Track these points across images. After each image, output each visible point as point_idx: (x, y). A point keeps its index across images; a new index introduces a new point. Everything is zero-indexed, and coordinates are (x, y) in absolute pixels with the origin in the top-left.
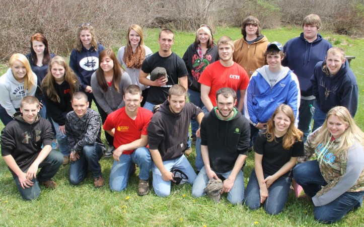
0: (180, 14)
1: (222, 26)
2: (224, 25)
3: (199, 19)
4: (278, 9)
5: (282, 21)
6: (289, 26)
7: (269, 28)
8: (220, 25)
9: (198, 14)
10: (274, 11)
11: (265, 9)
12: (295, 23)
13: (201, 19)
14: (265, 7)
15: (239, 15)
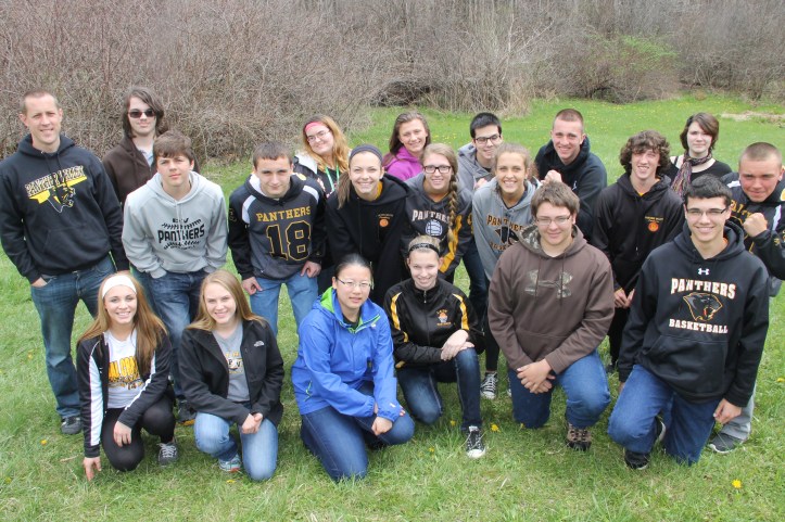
0: (446, 73)
1: (545, 97)
2: (550, 95)
3: (490, 84)
4: (673, 53)
5: (684, 82)
6: (699, 93)
7: (653, 98)
8: (539, 96)
9: (488, 73)
10: (663, 57)
11: (642, 56)
12: (714, 85)
13: (495, 83)
14: (642, 51)
15: (581, 72)
